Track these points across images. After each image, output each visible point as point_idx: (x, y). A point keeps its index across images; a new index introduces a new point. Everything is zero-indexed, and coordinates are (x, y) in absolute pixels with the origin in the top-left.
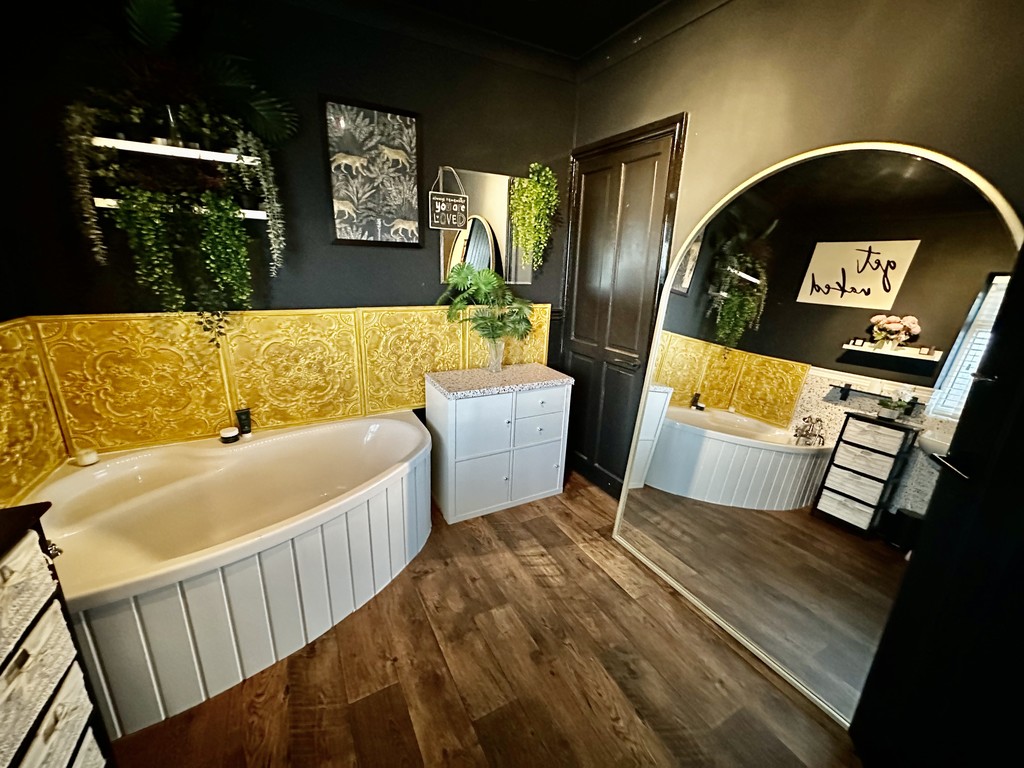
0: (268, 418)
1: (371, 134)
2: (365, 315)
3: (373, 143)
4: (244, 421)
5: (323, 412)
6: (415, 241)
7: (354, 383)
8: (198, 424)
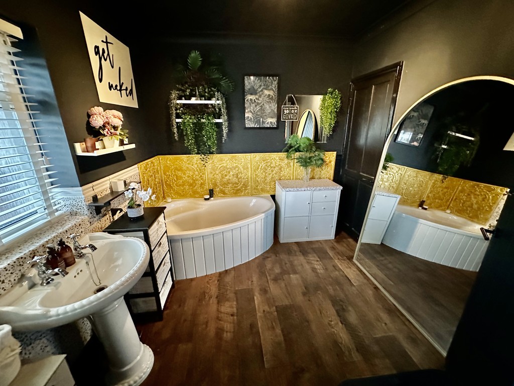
0: (219, 193)
1: (261, 86)
2: (254, 156)
3: (261, 89)
4: (211, 193)
5: (237, 193)
6: (275, 126)
7: (248, 183)
8: (198, 193)
